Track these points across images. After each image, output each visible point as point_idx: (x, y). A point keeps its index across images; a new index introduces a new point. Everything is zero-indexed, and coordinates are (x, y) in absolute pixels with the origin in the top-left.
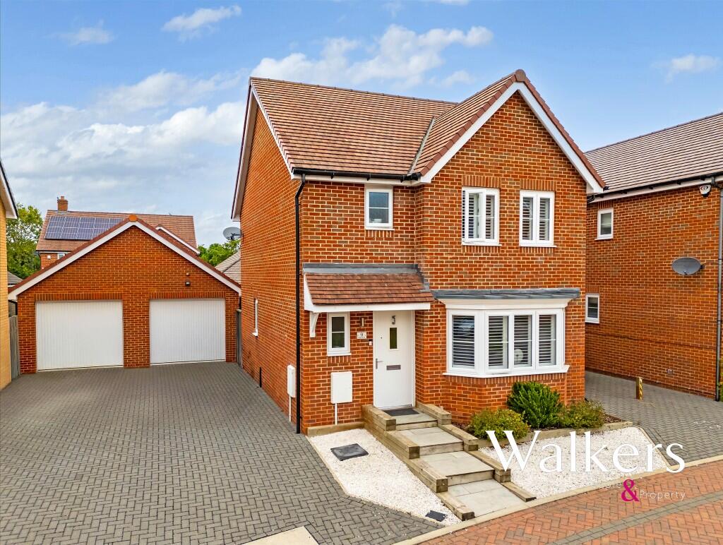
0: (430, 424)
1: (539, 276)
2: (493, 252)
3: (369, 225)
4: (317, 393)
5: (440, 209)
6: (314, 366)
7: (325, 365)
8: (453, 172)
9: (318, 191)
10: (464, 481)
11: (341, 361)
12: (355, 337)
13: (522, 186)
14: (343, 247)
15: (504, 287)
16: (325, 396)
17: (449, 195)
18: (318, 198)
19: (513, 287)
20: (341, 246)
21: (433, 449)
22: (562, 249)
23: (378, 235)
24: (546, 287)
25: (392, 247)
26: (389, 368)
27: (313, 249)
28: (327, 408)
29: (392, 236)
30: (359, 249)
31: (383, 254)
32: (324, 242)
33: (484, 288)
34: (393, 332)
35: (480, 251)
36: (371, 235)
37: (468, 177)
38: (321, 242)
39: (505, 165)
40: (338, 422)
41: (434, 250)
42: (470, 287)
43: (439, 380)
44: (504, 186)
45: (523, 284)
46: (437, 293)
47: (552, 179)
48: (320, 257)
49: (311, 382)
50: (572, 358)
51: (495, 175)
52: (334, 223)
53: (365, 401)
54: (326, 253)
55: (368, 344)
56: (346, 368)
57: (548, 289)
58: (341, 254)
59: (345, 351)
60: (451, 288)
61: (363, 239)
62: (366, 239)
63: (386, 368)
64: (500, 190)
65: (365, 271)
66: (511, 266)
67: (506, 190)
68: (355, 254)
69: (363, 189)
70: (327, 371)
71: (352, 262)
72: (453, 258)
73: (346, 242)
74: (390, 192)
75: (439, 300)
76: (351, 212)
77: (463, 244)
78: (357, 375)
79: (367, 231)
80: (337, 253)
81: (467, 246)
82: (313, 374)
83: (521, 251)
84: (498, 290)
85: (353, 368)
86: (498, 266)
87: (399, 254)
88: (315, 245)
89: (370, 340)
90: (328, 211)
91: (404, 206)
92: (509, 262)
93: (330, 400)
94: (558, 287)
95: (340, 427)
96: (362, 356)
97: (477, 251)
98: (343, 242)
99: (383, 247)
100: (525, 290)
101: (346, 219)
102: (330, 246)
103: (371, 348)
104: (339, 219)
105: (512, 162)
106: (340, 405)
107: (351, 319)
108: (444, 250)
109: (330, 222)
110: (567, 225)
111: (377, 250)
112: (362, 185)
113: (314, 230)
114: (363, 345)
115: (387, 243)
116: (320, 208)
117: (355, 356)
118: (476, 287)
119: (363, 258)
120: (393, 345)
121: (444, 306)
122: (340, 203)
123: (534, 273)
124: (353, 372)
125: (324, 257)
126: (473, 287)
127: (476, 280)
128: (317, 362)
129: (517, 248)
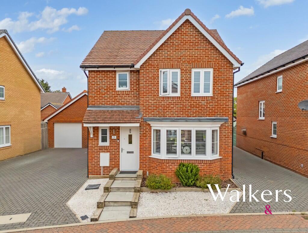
0: (133, 179)
1: (203, 111)
2: (176, 99)
3: (118, 89)
4: (94, 161)
5: (148, 80)
6: (93, 150)
7: (98, 150)
8: (155, 62)
9: (95, 75)
10: (115, 205)
11: (105, 148)
12: (111, 138)
13: (192, 66)
14: (106, 99)
15: (182, 117)
16: (98, 163)
17: (152, 73)
18: (95, 78)
19: (187, 116)
20: (105, 98)
21: (119, 189)
22: (217, 97)
23: (122, 93)
24: (207, 116)
25: (129, 98)
26: (128, 152)
27: (92, 100)
28: (98, 168)
29: (129, 93)
30: (113, 99)
31: (125, 101)
32: (97, 96)
33: (171, 116)
34: (130, 137)
35: (169, 99)
36: (119, 93)
37: (162, 64)
38: (96, 96)
39: (183, 57)
40: (103, 174)
41: (145, 99)
42: (163, 116)
43: (147, 159)
44: (182, 67)
45: (193, 115)
46: (146, 119)
47: (211, 62)
48: (96, 103)
49: (91, 156)
50: (224, 153)
51: (177, 62)
52: (102, 88)
53: (116, 166)
54: (98, 101)
55: (117, 141)
56: (107, 151)
57: (208, 118)
58: (105, 101)
59: (107, 144)
60: (153, 116)
61: (115, 95)
62: (117, 95)
63: (126, 152)
64: (181, 69)
65: (115, 109)
66: (186, 106)
67: (184, 69)
68: (111, 101)
69: (116, 73)
70: (98, 152)
71: (110, 105)
72: (155, 103)
73: (107, 96)
74: (128, 73)
75: (148, 122)
76: (109, 83)
77: (160, 96)
78: (112, 155)
79: (117, 91)
80: (103, 101)
81: (162, 97)
82: (92, 153)
83: (192, 99)
84: (179, 118)
85: (110, 151)
86: (179, 106)
87: (133, 101)
88: (93, 98)
89: (118, 140)
90: (99, 83)
91: (135, 79)
92: (185, 104)
93: (99, 165)
94: (214, 116)
95: (103, 176)
96: (114, 146)
97: (167, 99)
98: (106, 96)
99: (125, 98)
100: (194, 118)
101: (107, 86)
102: (100, 98)
103: (119, 143)
104: (104, 86)
105: (187, 55)
106: (104, 167)
107: (110, 130)
108: (150, 99)
109: (100, 88)
110: (220, 85)
111: (122, 100)
112: (115, 71)
113: (93, 91)
114: (115, 141)
115: (127, 96)
116: (96, 82)
117: (111, 146)
118: (167, 116)
119: (115, 103)
120: (130, 142)
121: (150, 125)
122: (105, 80)
123: (200, 109)
124: (110, 153)
125: (97, 103)
126: (165, 116)
127: (167, 113)
128: (94, 148)
129: (190, 97)
